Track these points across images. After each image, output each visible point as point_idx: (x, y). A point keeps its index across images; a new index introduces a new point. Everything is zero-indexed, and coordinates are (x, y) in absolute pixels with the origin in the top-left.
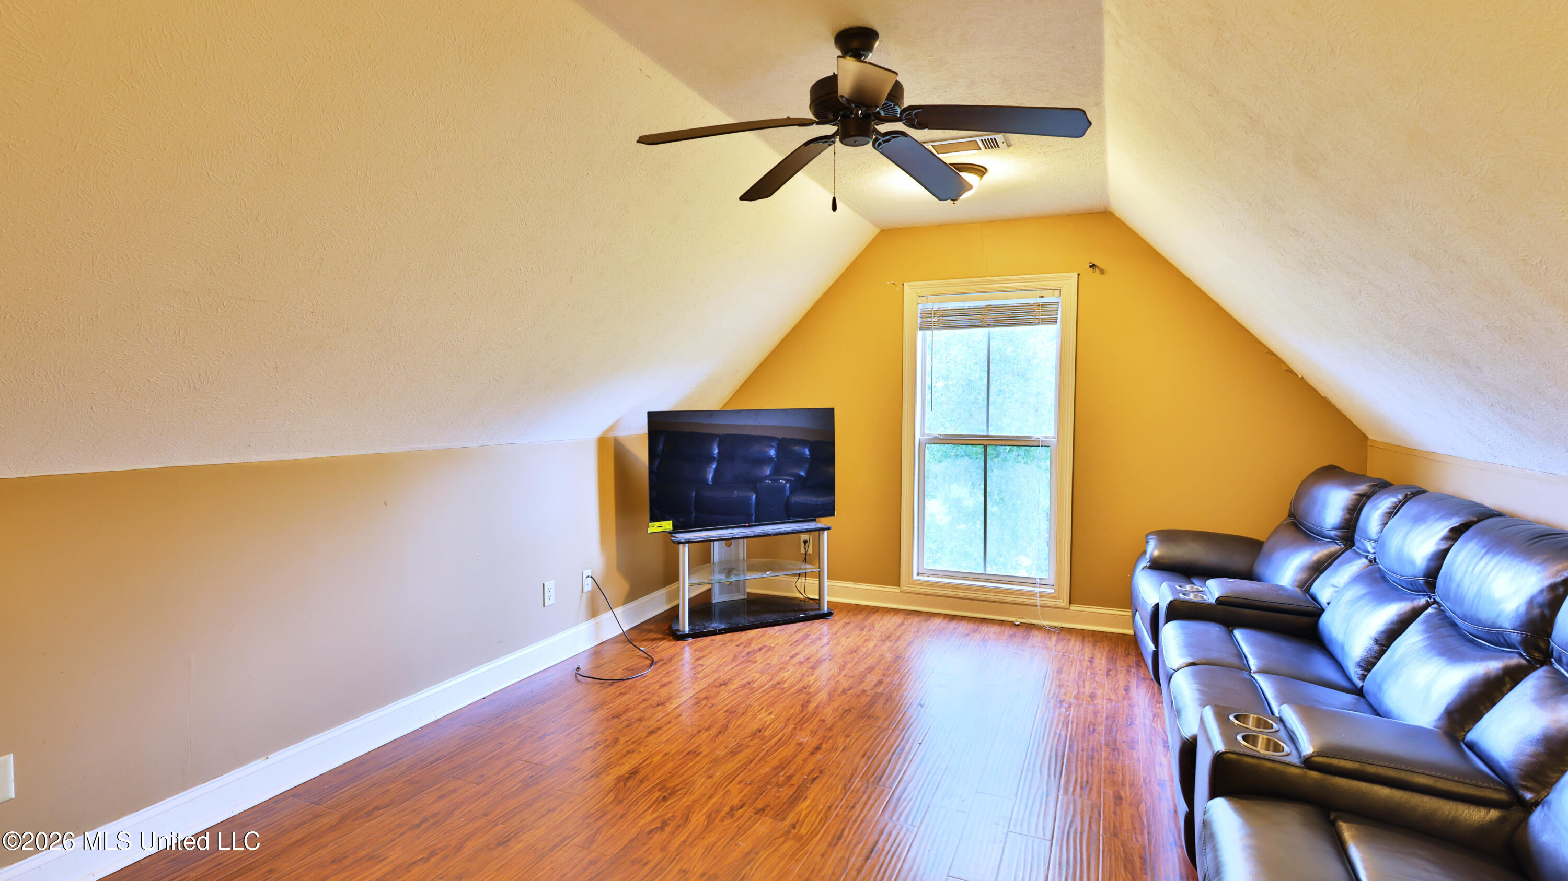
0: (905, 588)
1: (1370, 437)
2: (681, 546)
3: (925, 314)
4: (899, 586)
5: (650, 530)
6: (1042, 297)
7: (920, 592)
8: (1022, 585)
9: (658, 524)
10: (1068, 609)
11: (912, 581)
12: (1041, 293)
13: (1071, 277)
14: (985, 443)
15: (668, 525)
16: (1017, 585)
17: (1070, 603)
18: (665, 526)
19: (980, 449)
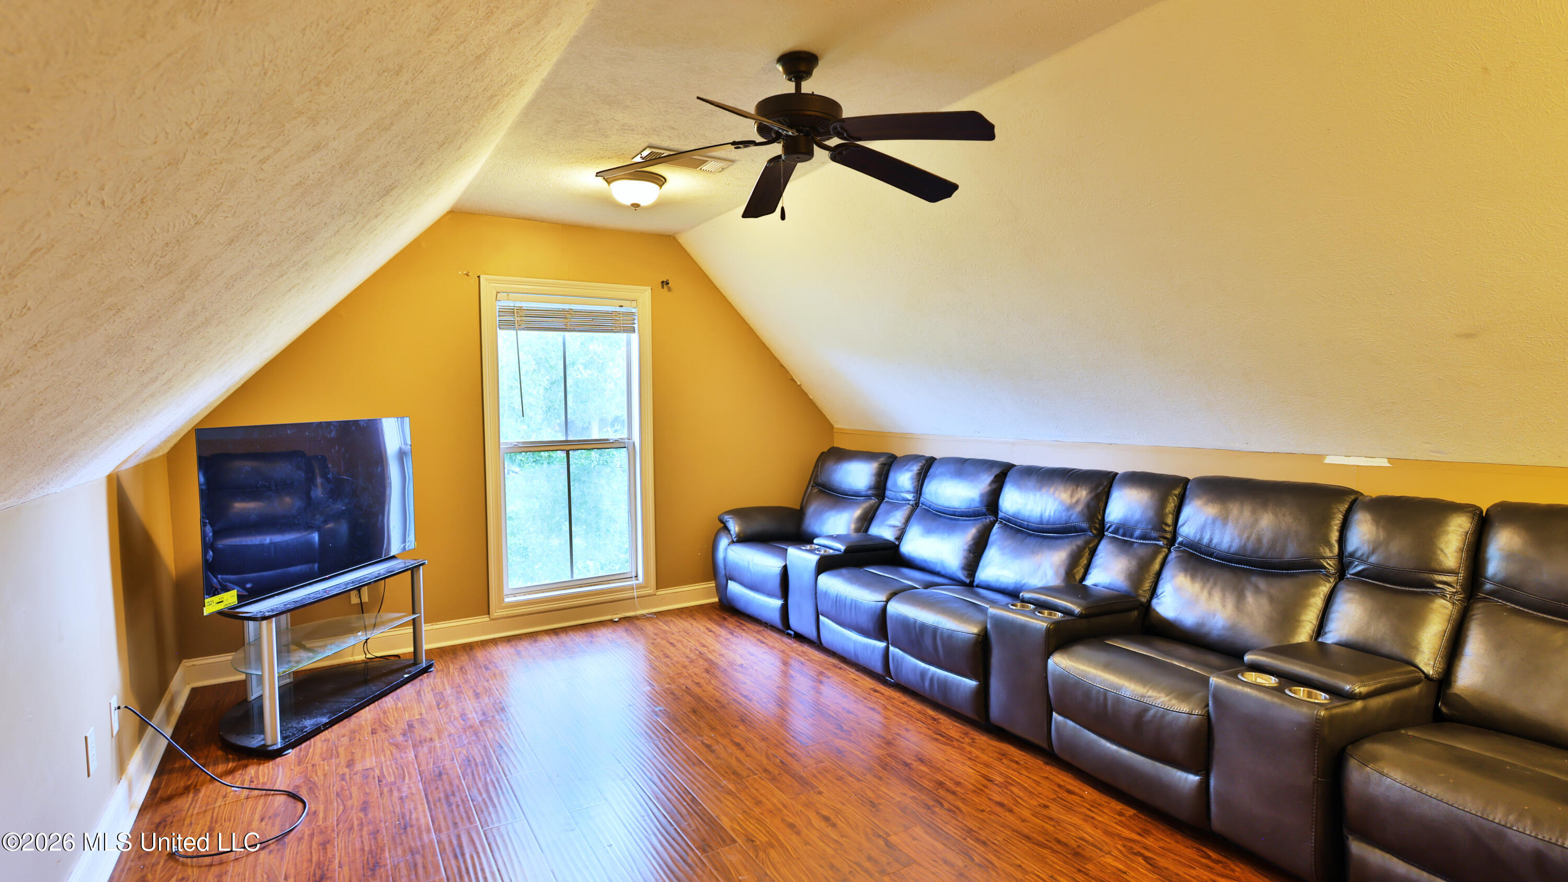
0: (496, 614)
1: (836, 426)
2: (264, 623)
3: (502, 312)
4: (489, 614)
5: (207, 611)
6: (622, 306)
7: (513, 615)
8: (609, 583)
9: (216, 599)
10: (655, 595)
11: (504, 605)
12: (621, 303)
13: (646, 291)
14: (568, 448)
15: (230, 598)
16: (605, 584)
17: (657, 589)
18: (227, 600)
19: (564, 455)
